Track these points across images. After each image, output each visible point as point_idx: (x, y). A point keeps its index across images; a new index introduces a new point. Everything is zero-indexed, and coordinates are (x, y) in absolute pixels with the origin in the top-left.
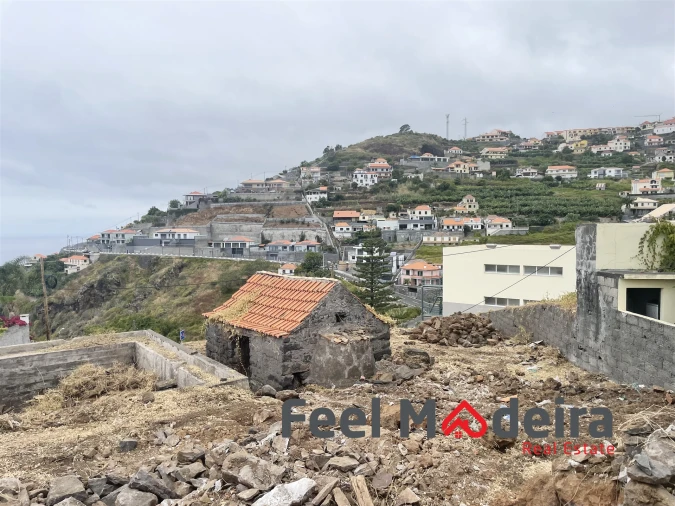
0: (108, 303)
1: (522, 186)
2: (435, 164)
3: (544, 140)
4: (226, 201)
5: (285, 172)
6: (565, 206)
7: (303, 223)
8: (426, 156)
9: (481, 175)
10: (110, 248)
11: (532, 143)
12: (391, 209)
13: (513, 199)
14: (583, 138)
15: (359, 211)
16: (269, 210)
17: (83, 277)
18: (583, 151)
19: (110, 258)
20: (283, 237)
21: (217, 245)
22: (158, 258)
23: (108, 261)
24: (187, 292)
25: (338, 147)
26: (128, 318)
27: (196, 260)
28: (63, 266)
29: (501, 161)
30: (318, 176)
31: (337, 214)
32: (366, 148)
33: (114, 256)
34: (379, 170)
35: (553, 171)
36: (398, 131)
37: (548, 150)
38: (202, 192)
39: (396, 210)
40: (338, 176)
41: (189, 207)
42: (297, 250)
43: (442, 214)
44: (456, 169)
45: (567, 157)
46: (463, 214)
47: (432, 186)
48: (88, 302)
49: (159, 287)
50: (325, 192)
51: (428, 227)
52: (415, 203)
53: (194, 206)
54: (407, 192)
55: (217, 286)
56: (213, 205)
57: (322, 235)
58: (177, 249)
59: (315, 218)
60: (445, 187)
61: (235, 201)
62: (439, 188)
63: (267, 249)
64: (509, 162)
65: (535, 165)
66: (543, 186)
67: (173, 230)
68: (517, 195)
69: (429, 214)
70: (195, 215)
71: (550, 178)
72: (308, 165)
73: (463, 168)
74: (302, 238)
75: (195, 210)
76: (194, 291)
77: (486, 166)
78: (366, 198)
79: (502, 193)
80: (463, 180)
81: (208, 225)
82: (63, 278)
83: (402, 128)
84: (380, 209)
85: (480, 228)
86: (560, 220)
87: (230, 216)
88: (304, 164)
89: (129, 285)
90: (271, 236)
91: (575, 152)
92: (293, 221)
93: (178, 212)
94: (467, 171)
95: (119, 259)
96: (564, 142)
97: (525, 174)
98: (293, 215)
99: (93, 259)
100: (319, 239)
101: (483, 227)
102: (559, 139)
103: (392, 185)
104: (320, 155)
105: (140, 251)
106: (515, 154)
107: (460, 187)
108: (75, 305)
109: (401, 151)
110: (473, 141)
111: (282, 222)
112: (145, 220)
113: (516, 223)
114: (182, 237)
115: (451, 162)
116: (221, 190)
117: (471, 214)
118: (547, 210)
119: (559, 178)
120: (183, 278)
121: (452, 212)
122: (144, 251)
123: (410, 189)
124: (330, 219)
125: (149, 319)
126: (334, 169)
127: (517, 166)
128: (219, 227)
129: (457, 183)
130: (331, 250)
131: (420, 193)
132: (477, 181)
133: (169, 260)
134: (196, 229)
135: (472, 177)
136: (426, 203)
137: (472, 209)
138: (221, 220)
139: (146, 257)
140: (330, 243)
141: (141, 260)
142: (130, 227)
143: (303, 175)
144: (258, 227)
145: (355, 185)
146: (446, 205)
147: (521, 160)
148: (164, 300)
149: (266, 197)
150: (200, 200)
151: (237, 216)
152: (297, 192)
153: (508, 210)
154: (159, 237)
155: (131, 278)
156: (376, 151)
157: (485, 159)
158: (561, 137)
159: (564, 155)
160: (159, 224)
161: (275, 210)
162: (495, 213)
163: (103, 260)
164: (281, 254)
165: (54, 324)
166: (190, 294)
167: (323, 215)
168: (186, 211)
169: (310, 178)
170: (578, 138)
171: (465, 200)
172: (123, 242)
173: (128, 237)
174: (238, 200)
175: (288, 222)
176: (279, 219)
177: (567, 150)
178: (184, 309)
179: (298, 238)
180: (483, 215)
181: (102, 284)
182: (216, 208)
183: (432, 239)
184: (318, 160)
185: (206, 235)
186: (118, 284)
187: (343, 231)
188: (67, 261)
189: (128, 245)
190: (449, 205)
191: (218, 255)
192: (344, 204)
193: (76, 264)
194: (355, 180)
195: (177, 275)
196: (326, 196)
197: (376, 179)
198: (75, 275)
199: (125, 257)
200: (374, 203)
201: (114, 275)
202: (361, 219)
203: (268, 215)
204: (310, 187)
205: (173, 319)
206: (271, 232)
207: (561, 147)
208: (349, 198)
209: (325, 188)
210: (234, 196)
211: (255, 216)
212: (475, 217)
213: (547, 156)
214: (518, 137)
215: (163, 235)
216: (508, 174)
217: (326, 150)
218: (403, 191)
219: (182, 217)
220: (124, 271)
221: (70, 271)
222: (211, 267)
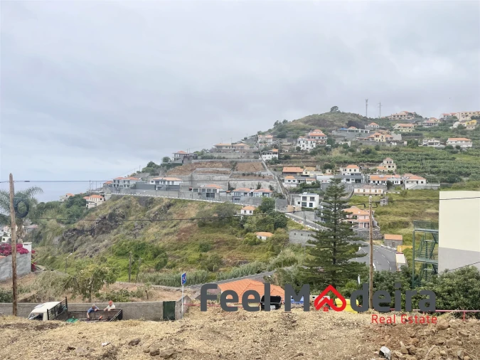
0: (115, 230)
1: (430, 152)
2: (360, 135)
3: (442, 119)
4: (202, 158)
5: (246, 139)
6: (467, 168)
7: (260, 175)
8: (351, 128)
9: (396, 144)
10: (119, 191)
11: (432, 121)
12: (327, 167)
13: (424, 161)
14: (473, 118)
15: (302, 167)
16: (234, 166)
17: (99, 210)
18: (474, 128)
19: (118, 197)
20: (244, 185)
21: (196, 190)
22: (153, 198)
23: (116, 200)
24: (173, 225)
25: (285, 121)
26: (129, 242)
27: (180, 201)
28: (85, 202)
29: (409, 134)
30: (271, 142)
31: (285, 170)
32: (306, 122)
33: (122, 196)
34: (317, 138)
35: (452, 142)
36: (329, 111)
37: (445, 126)
38: (186, 152)
39: (330, 167)
40: (285, 142)
41: (177, 162)
42: (255, 195)
43: (367, 171)
44: (375, 139)
45: (461, 131)
46: (384, 172)
47: (358, 150)
48: (101, 229)
49: (152, 221)
50: (276, 153)
51: (358, 181)
52: (345, 163)
53: (180, 162)
54: (339, 155)
55: (195, 220)
56: (193, 161)
57: (274, 185)
58: (167, 192)
59: (269, 172)
60: (368, 152)
61: (209, 158)
62: (363, 153)
63: (232, 194)
64: (416, 135)
65: (438, 137)
66: (446, 152)
67: (164, 179)
68: (426, 159)
69: (358, 171)
70: (181, 168)
71: (451, 147)
72: (263, 134)
73: (381, 138)
74: (259, 187)
75: (181, 165)
76: (178, 224)
77: (399, 137)
78: (307, 158)
79: (414, 157)
80: (381, 147)
81: (190, 175)
82: (85, 211)
83: (333, 109)
84: (318, 167)
85: (399, 183)
86: (465, 179)
87: (206, 169)
88: (259, 133)
89: (131, 218)
90: (235, 185)
91: (468, 128)
92: (252, 174)
93: (168, 165)
94: (384, 141)
95: (125, 198)
96: (458, 121)
97: (430, 144)
98: (252, 170)
99: (107, 198)
100: (271, 188)
101: (402, 182)
102: (454, 119)
103: (327, 149)
104: (272, 127)
105: (140, 193)
106: (420, 129)
107: (379, 152)
108: (92, 231)
109: (332, 125)
110: (387, 119)
111: (244, 175)
112: (144, 171)
113: (429, 181)
114: (171, 183)
115: (371, 133)
116: (200, 150)
117: (390, 173)
118: (454, 171)
119: (458, 147)
120: (170, 214)
121: (375, 170)
122: (143, 193)
123: (342, 152)
124: (280, 173)
125: (144, 244)
126: (282, 137)
127: (422, 138)
128: (197, 177)
129: (377, 149)
130: (281, 196)
131: (349, 155)
132: (392, 147)
133: (161, 200)
134: (181, 178)
135: (388, 145)
136: (354, 163)
137: (391, 169)
138: (199, 172)
139: (144, 197)
140: (280, 191)
141: (140, 200)
142: (134, 175)
143: (259, 140)
144: (226, 177)
145: (299, 149)
146: (370, 165)
147: (425, 133)
148: (156, 230)
149: (232, 156)
150: (185, 157)
151: (210, 170)
152: (255, 152)
153: (421, 170)
154: (154, 183)
155: (133, 213)
156: (313, 124)
157: (397, 131)
158: (455, 117)
159: (460, 131)
160: (154, 174)
161: (239, 165)
162: (410, 172)
163: (115, 199)
164: (243, 198)
165: (76, 245)
166: (175, 226)
167: (275, 170)
168: (175, 165)
169: (265, 143)
170: (468, 118)
171: (385, 162)
172: (128, 186)
173: (132, 183)
174: (212, 158)
175: (248, 175)
176: (241, 172)
177: (461, 127)
178: (170, 237)
179: (256, 187)
180: (400, 173)
181: (112, 216)
182: (196, 163)
183: (361, 191)
184: (270, 130)
185: (188, 183)
186: (123, 217)
187: (290, 183)
188: (88, 199)
189: (132, 188)
190: (373, 165)
191: (196, 198)
192: (291, 162)
193: (94, 202)
194: (298, 145)
195: (166, 212)
196: (277, 156)
197: (314, 145)
198: (93, 209)
199: (129, 198)
200: (314, 162)
201: (121, 210)
202: (304, 174)
203: (233, 169)
204: (265, 149)
205: (161, 245)
206: (236, 182)
207: (456, 125)
208: (294, 158)
209: (276, 150)
210: (209, 154)
211: (224, 169)
212: (394, 174)
213: (447, 131)
214: (421, 117)
215: (157, 182)
216: (417, 143)
217: (276, 124)
218: (335, 153)
219: (171, 169)
220: (128, 207)
221: (90, 206)
222: (190, 206)
